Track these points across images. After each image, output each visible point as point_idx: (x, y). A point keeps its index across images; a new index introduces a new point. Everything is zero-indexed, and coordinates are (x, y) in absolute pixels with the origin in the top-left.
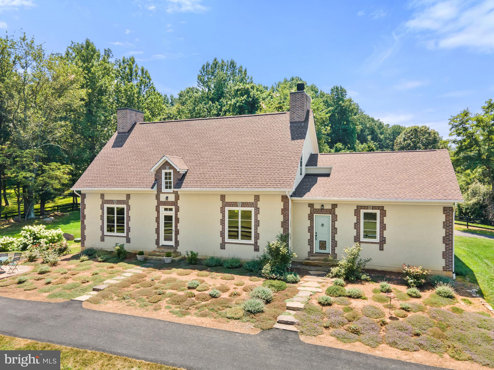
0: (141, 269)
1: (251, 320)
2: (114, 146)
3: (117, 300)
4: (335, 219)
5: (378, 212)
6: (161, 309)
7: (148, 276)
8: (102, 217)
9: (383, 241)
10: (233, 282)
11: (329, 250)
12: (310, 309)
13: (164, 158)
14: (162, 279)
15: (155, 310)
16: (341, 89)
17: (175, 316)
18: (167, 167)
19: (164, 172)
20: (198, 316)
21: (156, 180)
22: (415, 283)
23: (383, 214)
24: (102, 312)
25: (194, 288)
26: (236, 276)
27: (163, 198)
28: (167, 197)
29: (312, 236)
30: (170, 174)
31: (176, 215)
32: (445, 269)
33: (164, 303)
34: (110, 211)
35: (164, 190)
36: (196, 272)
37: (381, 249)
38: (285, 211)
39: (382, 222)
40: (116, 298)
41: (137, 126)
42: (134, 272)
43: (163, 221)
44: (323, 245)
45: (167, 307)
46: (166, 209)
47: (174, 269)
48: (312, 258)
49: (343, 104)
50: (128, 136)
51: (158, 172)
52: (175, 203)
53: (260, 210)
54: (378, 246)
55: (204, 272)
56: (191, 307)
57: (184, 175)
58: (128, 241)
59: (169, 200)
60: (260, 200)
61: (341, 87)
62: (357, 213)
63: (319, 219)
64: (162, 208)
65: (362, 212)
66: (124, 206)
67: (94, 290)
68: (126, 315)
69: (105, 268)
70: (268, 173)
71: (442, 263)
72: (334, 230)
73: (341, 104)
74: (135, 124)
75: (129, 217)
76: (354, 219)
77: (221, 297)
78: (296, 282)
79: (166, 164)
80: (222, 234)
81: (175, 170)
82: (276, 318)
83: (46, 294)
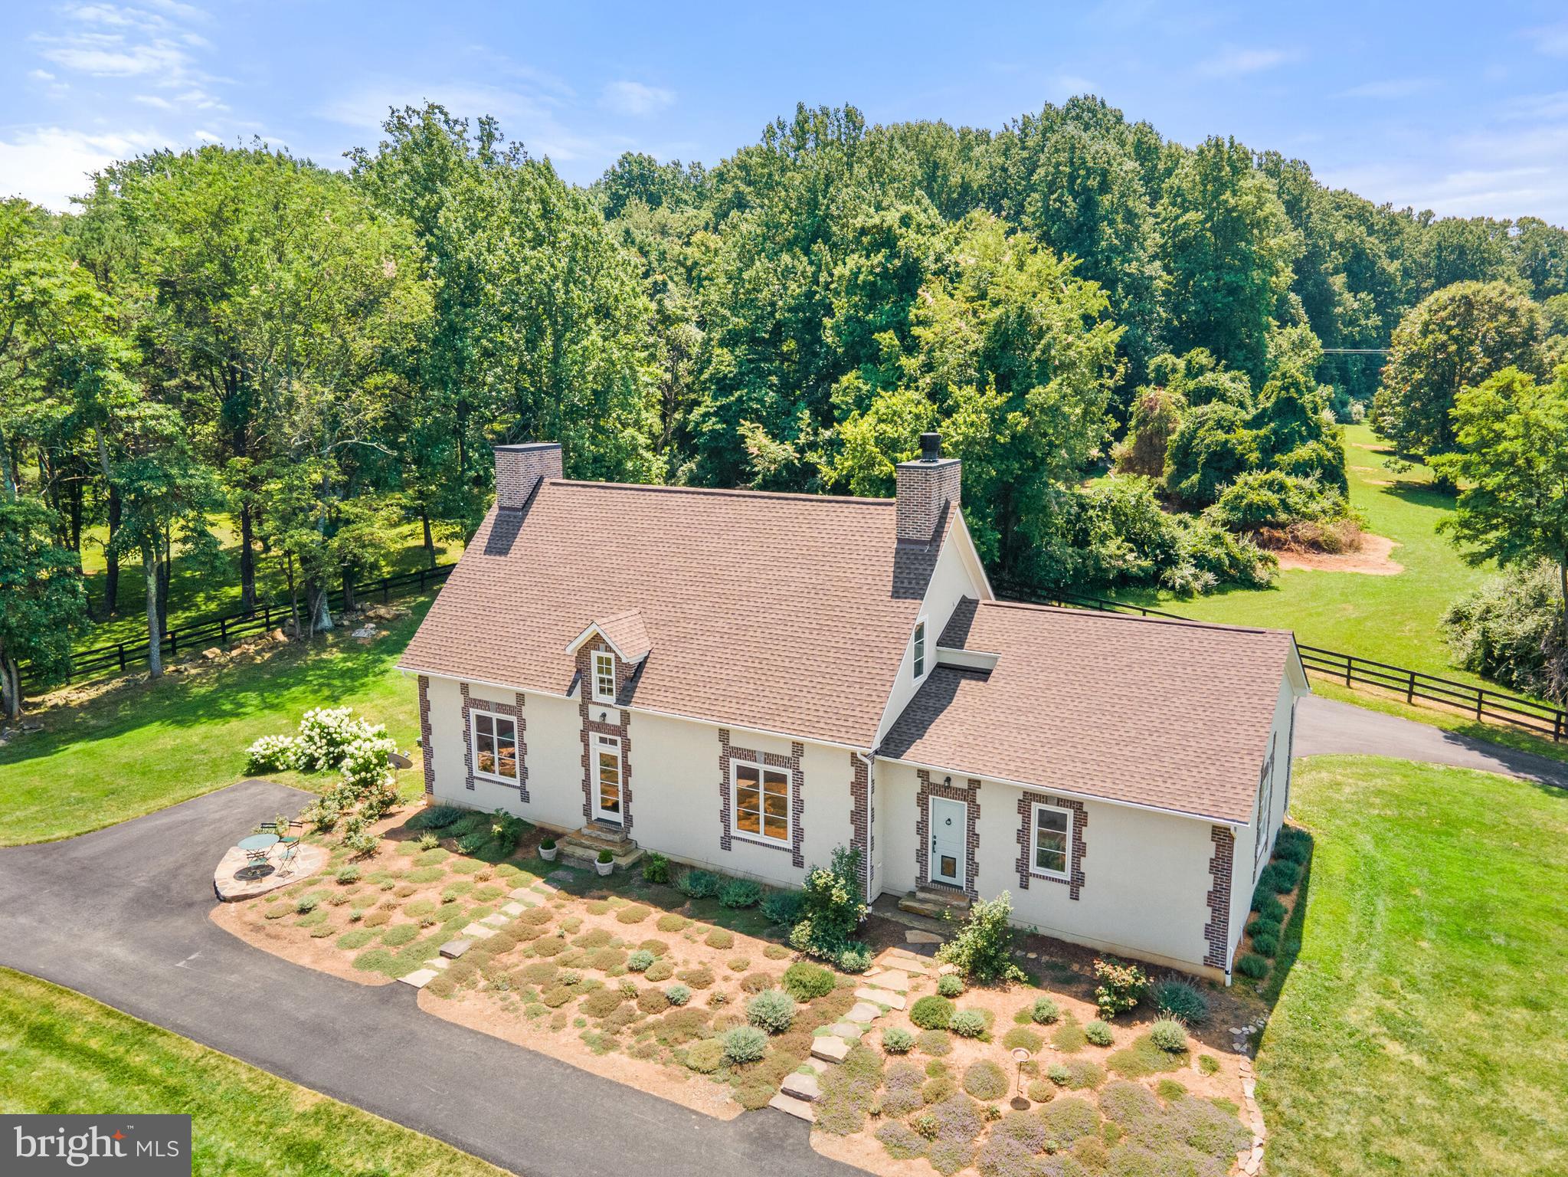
0: (543, 892)
1: (733, 1078)
2: (489, 550)
3: (485, 990)
4: (974, 813)
5: (1070, 813)
6: (565, 1026)
7: (556, 917)
8: (466, 734)
9: (1077, 882)
10: (729, 956)
11: (960, 879)
12: (856, 1064)
13: (594, 626)
14: (584, 930)
15: (554, 1028)
16: (1232, 146)
17: (588, 1049)
18: (602, 646)
19: (594, 655)
20: (633, 1055)
21: (579, 671)
22: (1113, 1004)
23: (1081, 820)
24: (452, 1024)
25: (640, 971)
26: (738, 938)
27: (595, 713)
28: (604, 715)
29: (924, 844)
30: (608, 662)
31: (625, 757)
32: (1209, 961)
33: (573, 1010)
34: (484, 723)
35: (597, 696)
36: (656, 914)
37: (1075, 896)
38: (859, 788)
39: (1077, 837)
40: (483, 983)
41: (545, 489)
42: (528, 899)
43: (599, 767)
44: (948, 865)
45: (580, 1024)
46: (603, 740)
47: (613, 899)
48: (921, 895)
49: (1232, 202)
50: (523, 519)
51: (583, 654)
52: (621, 731)
53: (806, 777)
54: (1067, 888)
55: (675, 918)
56: (624, 1028)
57: (641, 666)
58: (525, 797)
59: (609, 721)
60: (805, 753)
61: (1232, 143)
62: (1023, 807)
63: (942, 807)
64: (595, 737)
65: (1036, 807)
66: (513, 719)
67: (442, 954)
68: (496, 1039)
69: (470, 879)
70: (824, 691)
71: (1204, 948)
72: (973, 839)
73: (1226, 201)
74: (541, 480)
75: (523, 746)
76: (1017, 822)
77: (690, 1005)
78: (858, 971)
79: (597, 641)
80: (725, 816)
81: (618, 658)
82: (780, 1078)
83: (352, 955)
